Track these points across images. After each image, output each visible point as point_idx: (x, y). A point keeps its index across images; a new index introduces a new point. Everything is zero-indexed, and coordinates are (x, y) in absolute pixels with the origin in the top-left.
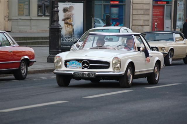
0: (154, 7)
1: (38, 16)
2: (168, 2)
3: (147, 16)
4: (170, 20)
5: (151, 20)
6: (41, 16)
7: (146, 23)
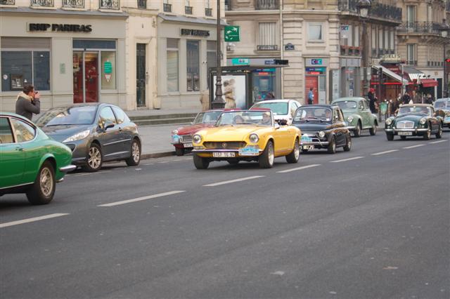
0: (306, 77)
1: (188, 91)
2: (321, 73)
3: (300, 88)
4: (324, 92)
5: (304, 93)
6: (191, 91)
7: (299, 95)
